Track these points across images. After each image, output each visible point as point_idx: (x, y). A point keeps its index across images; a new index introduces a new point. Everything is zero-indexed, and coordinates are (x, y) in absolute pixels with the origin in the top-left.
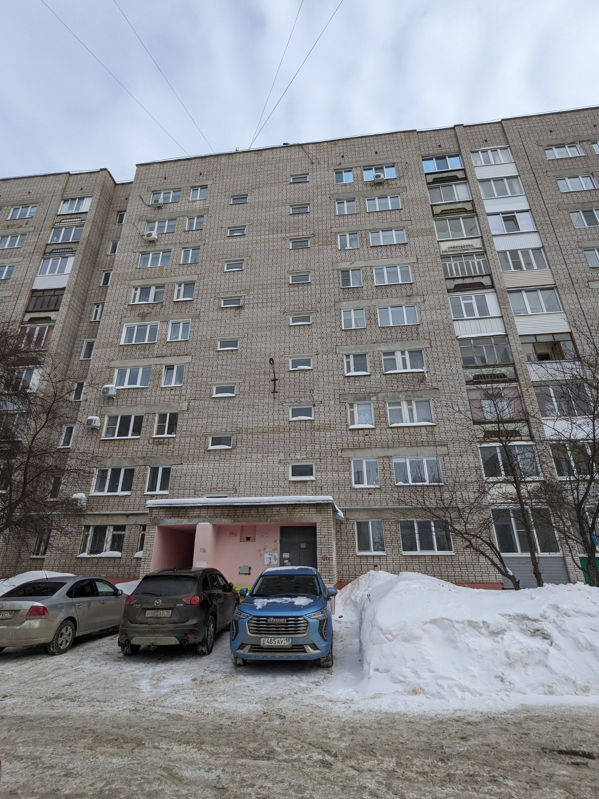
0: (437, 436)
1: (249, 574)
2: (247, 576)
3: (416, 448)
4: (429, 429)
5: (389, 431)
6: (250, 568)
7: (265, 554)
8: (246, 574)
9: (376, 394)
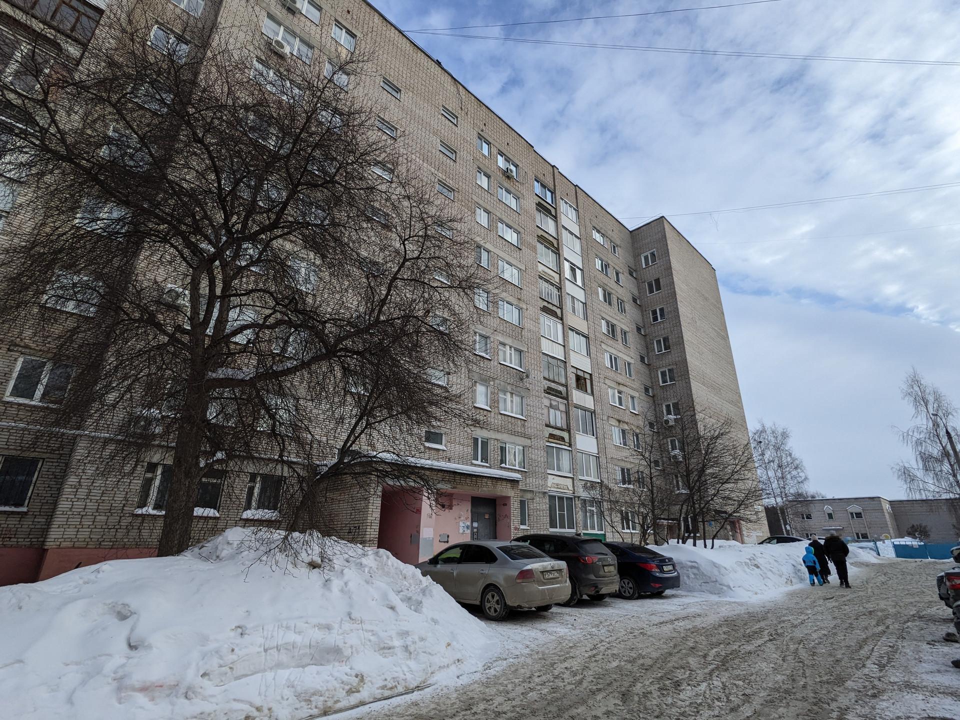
0: (526, 430)
1: (447, 542)
3: (513, 437)
4: (523, 422)
5: (500, 417)
6: (448, 536)
7: (460, 522)
8: (444, 542)
9: (494, 379)
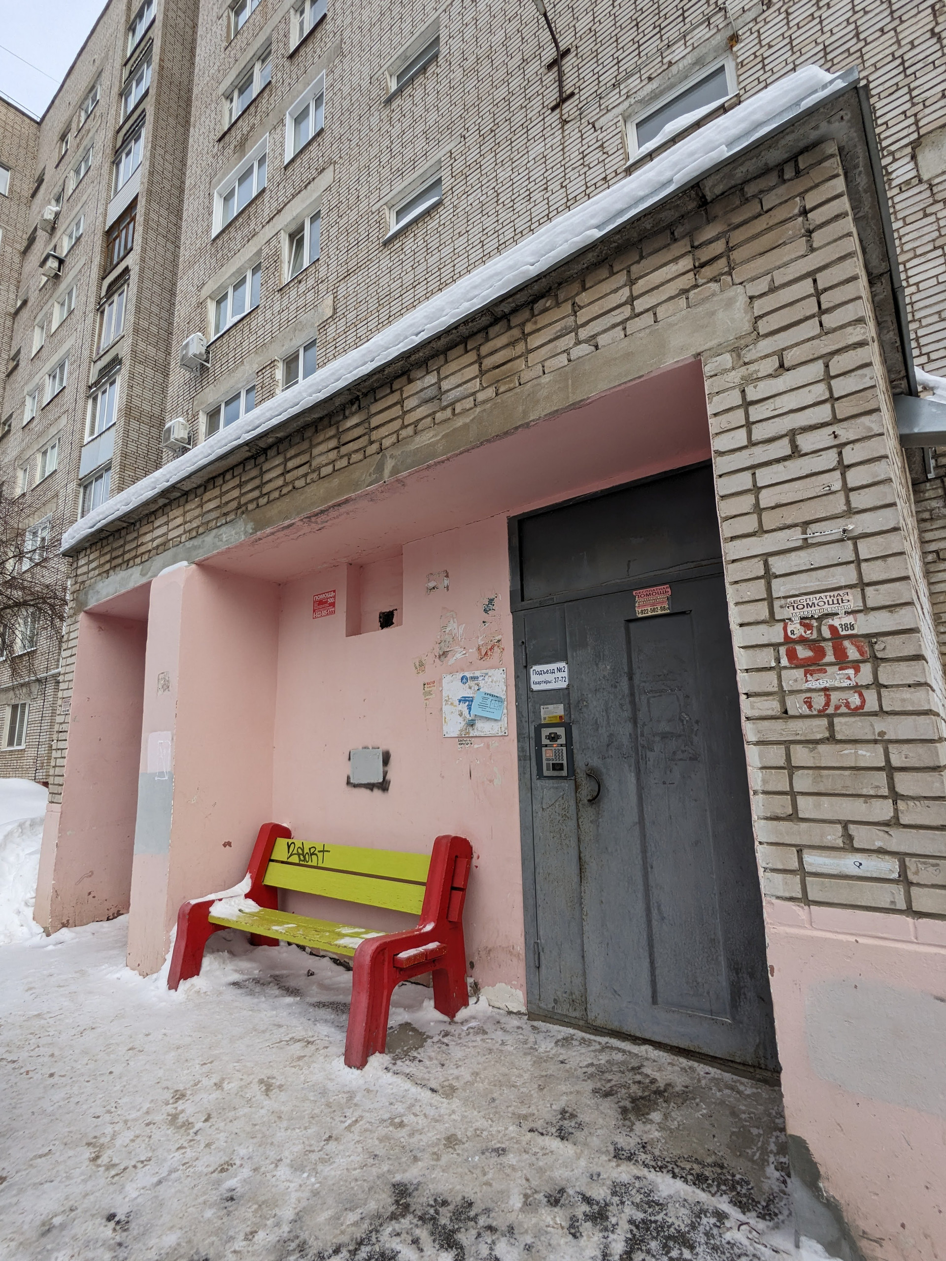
1: (384, 786)
2: (377, 792)
6: (386, 759)
7: (447, 680)
8: (371, 787)
